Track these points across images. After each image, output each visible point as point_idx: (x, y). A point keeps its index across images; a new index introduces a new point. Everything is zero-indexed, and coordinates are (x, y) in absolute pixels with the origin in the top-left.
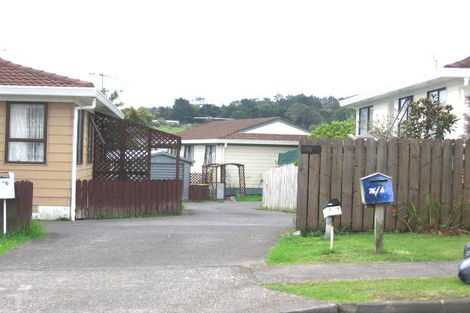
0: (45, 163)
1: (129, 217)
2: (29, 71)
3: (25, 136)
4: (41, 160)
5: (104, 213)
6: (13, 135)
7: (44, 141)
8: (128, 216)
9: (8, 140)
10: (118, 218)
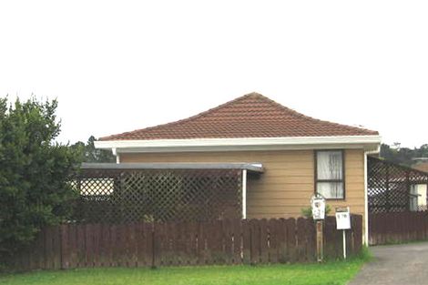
0: (344, 199)
1: (407, 243)
2: (327, 124)
3: (328, 178)
4: (341, 197)
5: (389, 240)
6: (319, 178)
7: (343, 181)
8: (405, 242)
9: (317, 181)
10: (398, 244)
